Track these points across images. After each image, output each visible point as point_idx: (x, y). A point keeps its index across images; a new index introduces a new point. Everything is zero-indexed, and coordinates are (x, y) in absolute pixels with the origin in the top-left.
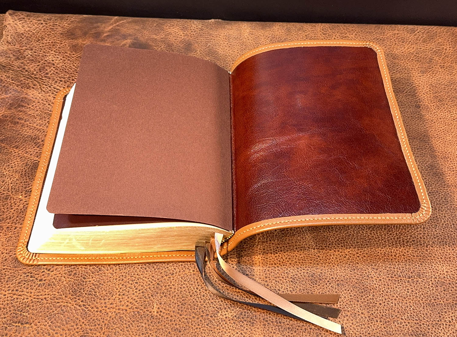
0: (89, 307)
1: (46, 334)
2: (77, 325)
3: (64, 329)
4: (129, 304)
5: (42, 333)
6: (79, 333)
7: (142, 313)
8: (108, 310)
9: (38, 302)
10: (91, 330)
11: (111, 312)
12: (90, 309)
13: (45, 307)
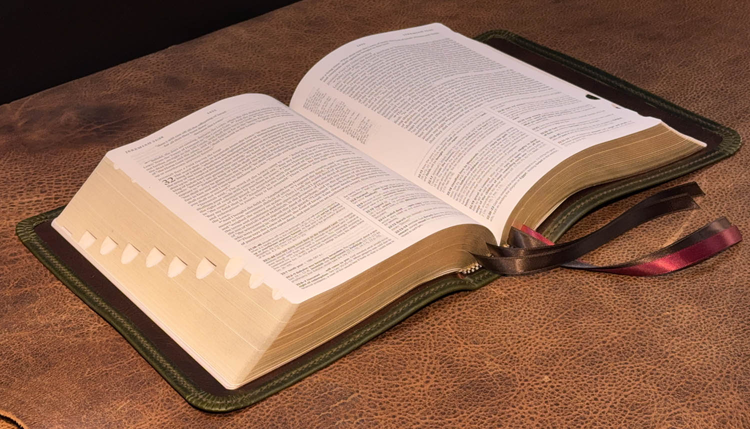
0: (411, 338)
1: (391, 387)
2: (420, 359)
3: (410, 372)
4: (459, 307)
5: (386, 390)
6: (434, 362)
7: (489, 304)
8: (440, 327)
9: (336, 370)
10: (445, 351)
11: (446, 325)
12: (416, 338)
13: (352, 369)
